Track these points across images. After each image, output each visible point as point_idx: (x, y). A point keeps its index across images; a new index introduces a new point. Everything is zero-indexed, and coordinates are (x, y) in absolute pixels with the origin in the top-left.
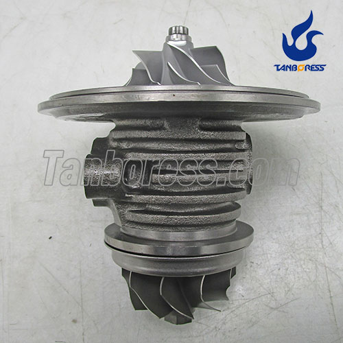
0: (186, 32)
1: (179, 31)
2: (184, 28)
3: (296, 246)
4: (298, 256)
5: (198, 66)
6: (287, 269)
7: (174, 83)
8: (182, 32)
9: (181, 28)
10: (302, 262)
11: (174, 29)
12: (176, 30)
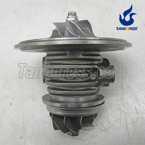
0: (75, 14)
1: (72, 14)
2: (74, 12)
3: (112, 104)
4: (113, 108)
5: (79, 29)
6: (108, 114)
7: (70, 37)
8: (73, 14)
9: (73, 13)
10: (115, 111)
11: (70, 13)
12: (71, 14)
